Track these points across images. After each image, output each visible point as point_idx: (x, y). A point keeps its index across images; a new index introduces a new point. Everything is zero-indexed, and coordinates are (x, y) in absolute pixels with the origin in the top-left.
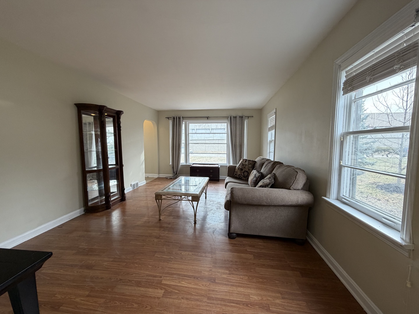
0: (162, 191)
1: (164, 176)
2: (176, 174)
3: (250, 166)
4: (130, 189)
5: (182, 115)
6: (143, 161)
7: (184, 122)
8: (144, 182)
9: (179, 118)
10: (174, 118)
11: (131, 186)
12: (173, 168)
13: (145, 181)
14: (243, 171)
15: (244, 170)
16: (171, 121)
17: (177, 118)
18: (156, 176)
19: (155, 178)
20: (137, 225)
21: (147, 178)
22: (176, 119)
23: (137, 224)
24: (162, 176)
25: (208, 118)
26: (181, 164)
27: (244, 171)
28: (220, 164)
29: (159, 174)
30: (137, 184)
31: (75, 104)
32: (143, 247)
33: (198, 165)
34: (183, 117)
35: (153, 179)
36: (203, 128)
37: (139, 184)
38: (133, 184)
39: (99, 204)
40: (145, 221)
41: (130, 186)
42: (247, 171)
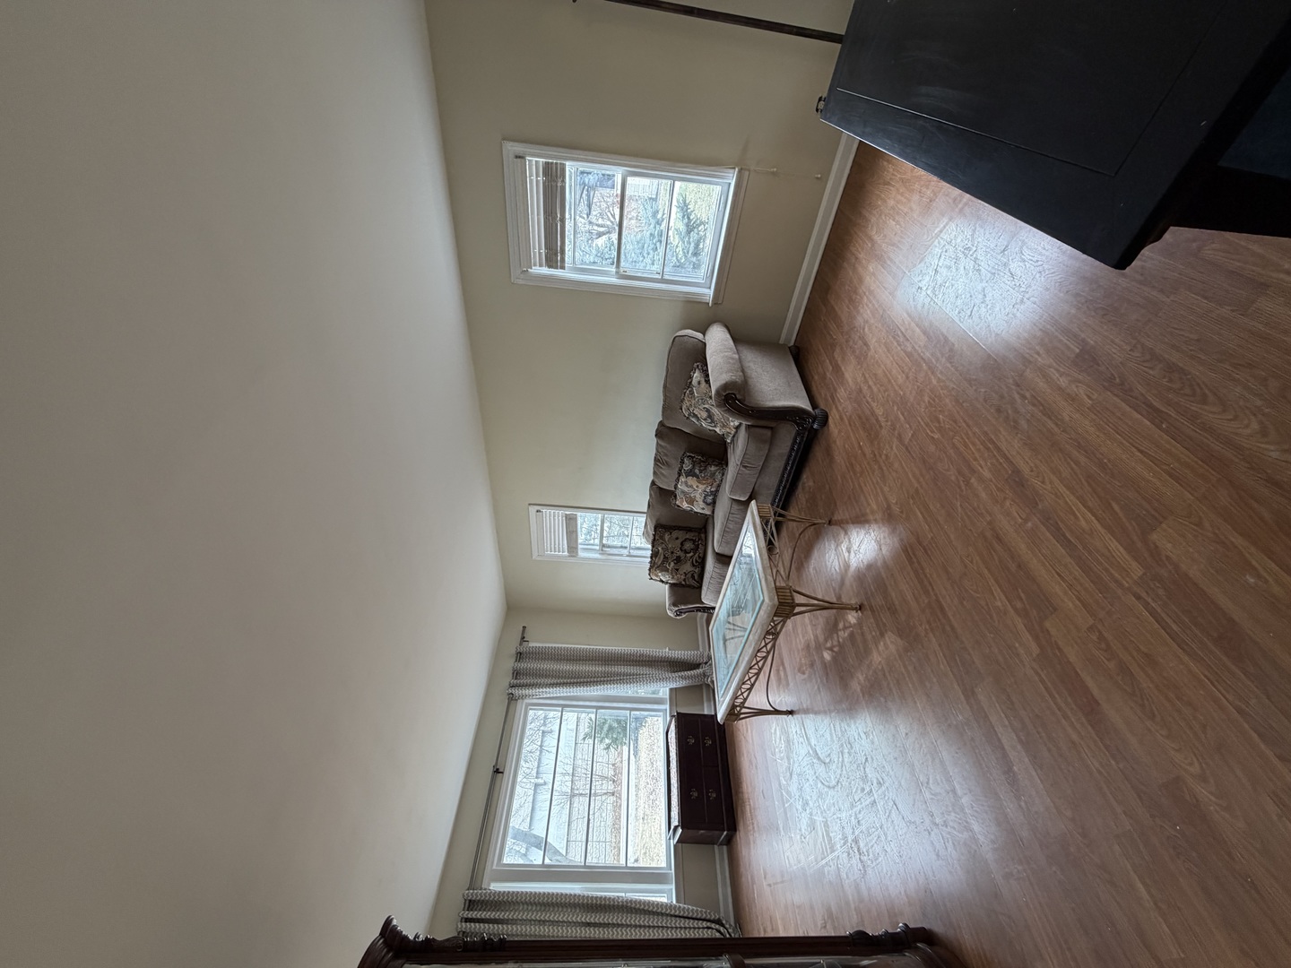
3: (667, 537)
14: (682, 554)
15: (679, 554)
27: (682, 550)
42: (682, 544)
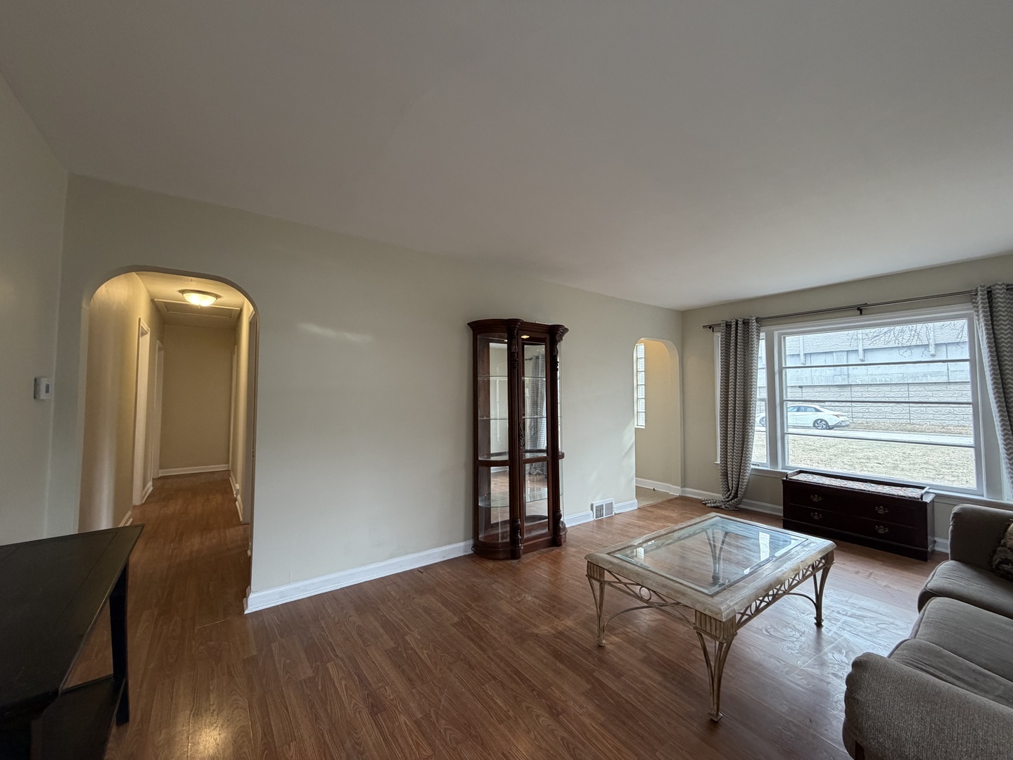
0: (609, 554)
1: (700, 495)
2: (736, 496)
4: (588, 516)
5: (752, 313)
6: (632, 446)
7: (762, 335)
8: (631, 505)
9: (746, 323)
10: (728, 325)
11: (592, 510)
12: (725, 475)
13: (636, 501)
16: (719, 334)
17: (737, 324)
18: (675, 491)
19: (670, 498)
20: (537, 635)
21: (640, 492)
22: (733, 326)
23: (536, 631)
24: (692, 493)
25: (860, 310)
26: (752, 467)
28: (932, 487)
29: (684, 485)
30: (610, 506)
31: (469, 324)
32: (501, 722)
33: (817, 477)
34: (758, 320)
35: (665, 499)
36: (890, 345)
37: (614, 506)
38: (597, 503)
39: (500, 541)
40: (561, 633)
41: (590, 508)
